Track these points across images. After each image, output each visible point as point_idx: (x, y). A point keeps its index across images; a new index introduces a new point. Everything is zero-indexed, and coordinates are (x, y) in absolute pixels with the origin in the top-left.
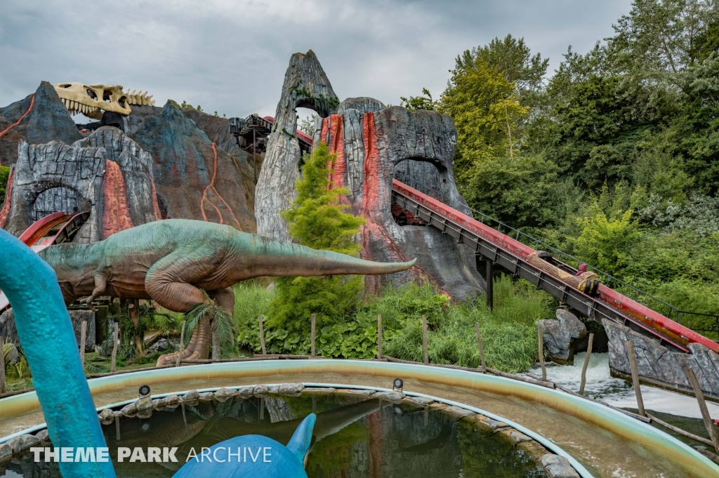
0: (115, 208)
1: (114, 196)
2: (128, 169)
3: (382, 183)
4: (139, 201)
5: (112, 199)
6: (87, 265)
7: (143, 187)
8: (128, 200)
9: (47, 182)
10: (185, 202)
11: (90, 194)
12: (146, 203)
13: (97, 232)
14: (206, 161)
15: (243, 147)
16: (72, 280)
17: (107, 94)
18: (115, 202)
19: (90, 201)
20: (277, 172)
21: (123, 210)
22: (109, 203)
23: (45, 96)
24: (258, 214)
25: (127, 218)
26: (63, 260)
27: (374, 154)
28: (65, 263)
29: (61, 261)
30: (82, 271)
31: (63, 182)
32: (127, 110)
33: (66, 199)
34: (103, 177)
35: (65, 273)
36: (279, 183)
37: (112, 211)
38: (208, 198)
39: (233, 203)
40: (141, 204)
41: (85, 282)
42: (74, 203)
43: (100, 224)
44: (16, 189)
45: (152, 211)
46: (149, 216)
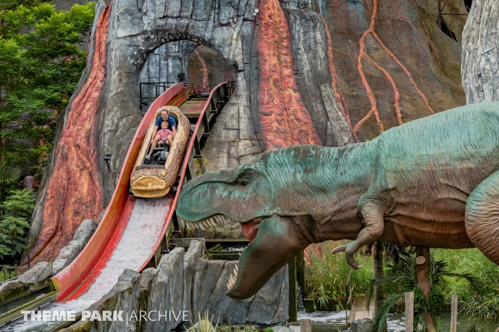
0: (276, 76)
1: (274, 54)
4: (310, 63)
5: (270, 61)
6: (345, 186)
7: (315, 39)
8: (295, 61)
9: (164, 31)
11: (235, 52)
12: (321, 67)
13: (249, 119)
16: (316, 211)
18: (275, 65)
19: (235, 65)
21: (288, 80)
22: (267, 67)
25: (294, 95)
26: (299, 176)
28: (304, 181)
29: (295, 177)
30: (334, 196)
31: (191, 32)
33: (166, 59)
34: (256, 21)
35: (302, 200)
37: (271, 82)
38: (368, 53)
39: (411, 61)
40: (313, 68)
41: (340, 217)
42: (178, 67)
43: (254, 105)
44: (115, 45)
45: (329, 80)
46: (326, 90)
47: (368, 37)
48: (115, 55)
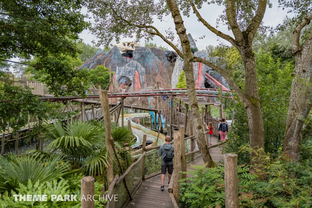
2: (140, 73)
3: (202, 77)
5: (136, 80)
7: (143, 77)
8: (140, 80)
9: (122, 76)
10: (152, 79)
11: (132, 79)
12: (144, 81)
13: (133, 88)
14: (158, 66)
15: (169, 61)
17: (128, 44)
20: (178, 71)
21: (139, 83)
22: (136, 81)
23: (115, 50)
24: (172, 83)
25: (140, 85)
27: (201, 69)
31: (126, 76)
32: (134, 49)
34: (134, 75)
36: (178, 74)
37: (136, 83)
38: (158, 78)
39: (165, 79)
40: (143, 81)
43: (134, 86)
44: (116, 78)
45: (145, 83)
46: (144, 84)
47: (159, 75)
48: (116, 79)
